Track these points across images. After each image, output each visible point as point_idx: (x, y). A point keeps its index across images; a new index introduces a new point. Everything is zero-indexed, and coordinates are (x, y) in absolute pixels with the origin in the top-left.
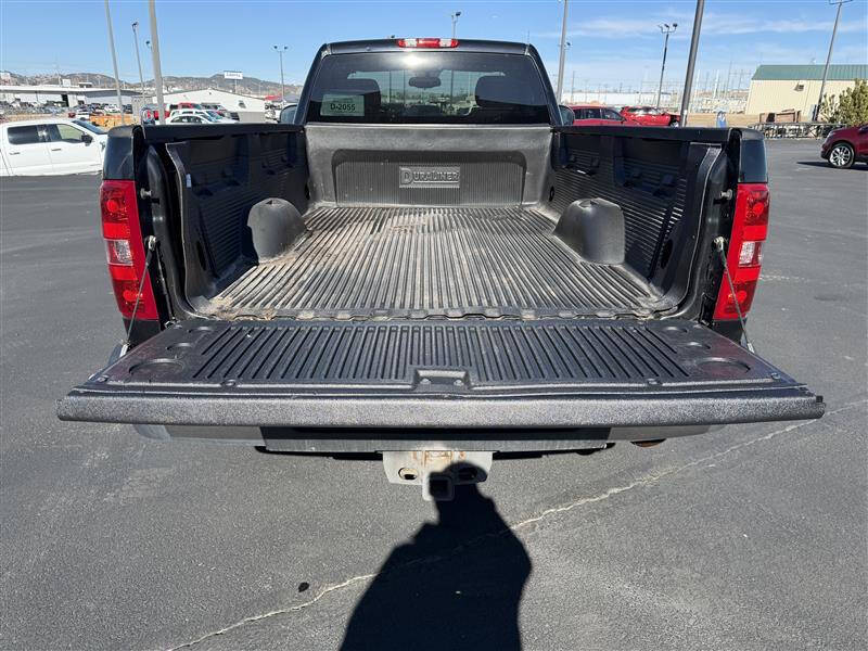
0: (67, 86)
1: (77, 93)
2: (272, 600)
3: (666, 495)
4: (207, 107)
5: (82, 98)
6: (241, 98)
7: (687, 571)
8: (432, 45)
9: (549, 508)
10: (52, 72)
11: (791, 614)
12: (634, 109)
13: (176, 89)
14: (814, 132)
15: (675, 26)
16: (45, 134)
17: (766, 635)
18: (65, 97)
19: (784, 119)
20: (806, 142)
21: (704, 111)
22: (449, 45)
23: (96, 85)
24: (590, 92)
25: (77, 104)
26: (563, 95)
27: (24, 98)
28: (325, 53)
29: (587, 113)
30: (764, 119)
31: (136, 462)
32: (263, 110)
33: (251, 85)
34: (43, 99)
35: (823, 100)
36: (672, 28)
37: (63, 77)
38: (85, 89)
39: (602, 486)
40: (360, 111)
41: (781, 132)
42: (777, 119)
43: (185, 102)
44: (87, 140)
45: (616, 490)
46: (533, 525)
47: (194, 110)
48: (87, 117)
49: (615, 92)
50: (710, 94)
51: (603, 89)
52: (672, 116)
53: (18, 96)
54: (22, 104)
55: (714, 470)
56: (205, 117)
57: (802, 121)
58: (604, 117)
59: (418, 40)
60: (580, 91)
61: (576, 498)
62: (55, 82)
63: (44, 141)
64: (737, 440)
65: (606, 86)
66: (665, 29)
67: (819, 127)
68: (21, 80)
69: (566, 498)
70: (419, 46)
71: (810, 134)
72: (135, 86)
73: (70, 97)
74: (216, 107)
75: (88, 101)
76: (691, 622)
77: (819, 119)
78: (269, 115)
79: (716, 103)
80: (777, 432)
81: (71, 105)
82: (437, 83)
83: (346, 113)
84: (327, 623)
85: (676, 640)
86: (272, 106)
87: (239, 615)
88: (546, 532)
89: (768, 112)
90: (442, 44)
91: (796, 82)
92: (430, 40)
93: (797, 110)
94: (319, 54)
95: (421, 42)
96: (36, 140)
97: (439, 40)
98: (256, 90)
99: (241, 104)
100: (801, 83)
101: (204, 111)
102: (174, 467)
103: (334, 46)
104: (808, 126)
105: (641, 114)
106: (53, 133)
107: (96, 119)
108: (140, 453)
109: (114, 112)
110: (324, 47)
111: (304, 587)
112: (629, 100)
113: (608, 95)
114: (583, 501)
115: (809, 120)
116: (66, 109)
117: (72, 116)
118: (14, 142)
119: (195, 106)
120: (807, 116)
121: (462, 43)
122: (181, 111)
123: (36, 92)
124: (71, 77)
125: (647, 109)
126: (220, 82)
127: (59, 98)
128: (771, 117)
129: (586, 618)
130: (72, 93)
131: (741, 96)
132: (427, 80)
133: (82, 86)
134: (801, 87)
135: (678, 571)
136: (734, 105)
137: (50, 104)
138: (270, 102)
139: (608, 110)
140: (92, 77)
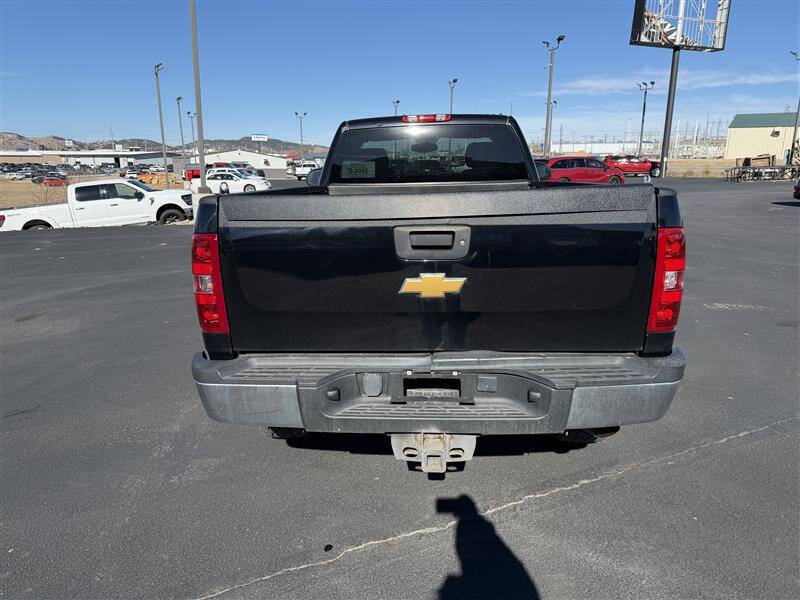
0: (119, 150)
1: (128, 156)
2: (304, 557)
3: (629, 486)
4: (237, 165)
5: (131, 160)
6: (266, 157)
7: (643, 544)
8: (431, 120)
9: (529, 494)
10: (107, 139)
11: (730, 579)
12: (617, 158)
13: (210, 150)
14: (789, 174)
15: (653, 83)
16: (105, 192)
17: (707, 594)
18: (117, 160)
19: (760, 163)
20: (782, 184)
21: (685, 157)
22: (444, 119)
23: (143, 148)
24: (577, 143)
25: (126, 165)
26: (552, 146)
27: (84, 161)
28: (344, 129)
29: (573, 164)
30: (741, 164)
31: (193, 453)
32: (285, 167)
33: (274, 146)
34: (99, 162)
35: (796, 145)
36: (650, 86)
37: (116, 143)
38: (134, 153)
39: (574, 478)
40: (372, 173)
41: (758, 175)
42: (753, 163)
43: (219, 161)
44: (139, 196)
45: (586, 482)
46: (515, 507)
47: (227, 169)
48: (135, 176)
49: (601, 142)
50: (691, 141)
51: (589, 139)
52: (653, 163)
53: (78, 160)
54: (81, 166)
55: (672, 467)
56: (236, 174)
57: (777, 164)
58: (588, 166)
59: (418, 116)
60: (568, 143)
61: (552, 487)
62: (109, 146)
63: (104, 198)
64: (694, 443)
65: (592, 137)
66: (644, 87)
67: (793, 170)
68: (81, 146)
69: (543, 487)
70: (419, 121)
71: (785, 176)
72: (176, 149)
73: (121, 159)
74: (245, 166)
75: (136, 162)
76: (644, 582)
77: (793, 162)
78: (290, 171)
79: (696, 149)
80: (732, 437)
81: (122, 166)
82: (435, 148)
83: (361, 175)
84: (347, 574)
85: (630, 595)
86: (292, 164)
87: (279, 566)
88: (525, 513)
89: (744, 157)
90: (438, 119)
91: (772, 129)
92: (428, 116)
93: (771, 154)
94: (340, 129)
95: (421, 118)
96: (98, 197)
97: (435, 116)
98: (278, 150)
99: (266, 162)
100: (777, 129)
101: (235, 169)
102: (224, 458)
103: (352, 123)
104: (783, 170)
105: (624, 161)
106: (112, 191)
107: (143, 178)
108: (196, 447)
109: (158, 171)
110: (344, 124)
111: (328, 548)
112: (614, 150)
113: (594, 145)
114: (558, 490)
115: (784, 163)
116: (118, 169)
117: (123, 175)
118: (80, 199)
119: (227, 165)
120: (781, 159)
121: (454, 117)
122: (216, 169)
123: (93, 156)
124: (123, 142)
125: (629, 157)
126: (247, 144)
127: (112, 160)
128: (747, 162)
129: (556, 577)
130: (123, 156)
131: (720, 142)
132: (427, 145)
133: (131, 150)
134: (777, 133)
135: (635, 544)
136: (713, 151)
137: (105, 165)
138: (290, 160)
139: (592, 160)
140: (139, 142)
